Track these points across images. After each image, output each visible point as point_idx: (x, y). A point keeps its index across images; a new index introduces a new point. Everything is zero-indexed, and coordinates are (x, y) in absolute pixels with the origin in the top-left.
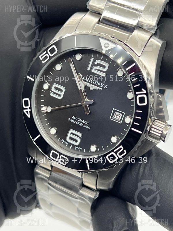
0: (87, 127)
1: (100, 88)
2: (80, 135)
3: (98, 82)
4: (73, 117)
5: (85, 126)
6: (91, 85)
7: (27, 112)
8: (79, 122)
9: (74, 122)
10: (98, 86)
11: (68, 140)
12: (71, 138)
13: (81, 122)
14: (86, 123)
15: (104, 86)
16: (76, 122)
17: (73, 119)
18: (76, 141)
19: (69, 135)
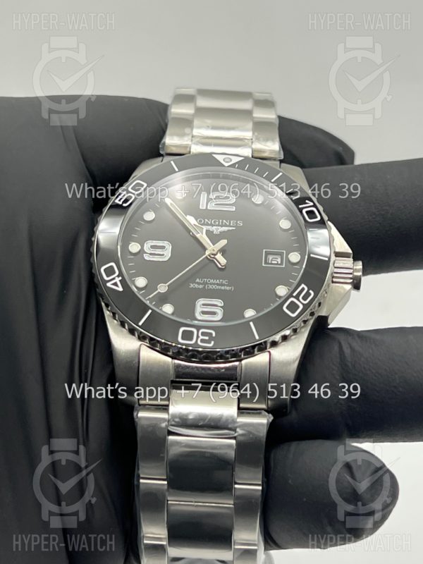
0: (228, 288)
1: (231, 228)
2: (219, 303)
3: (224, 221)
4: (198, 280)
5: (223, 288)
6: (214, 227)
7: (115, 284)
8: (211, 284)
9: (201, 286)
10: (226, 226)
11: (198, 316)
12: (204, 313)
13: (213, 284)
14: (224, 282)
15: (237, 223)
16: (204, 287)
17: (199, 284)
18: (214, 313)
19: (199, 309)
